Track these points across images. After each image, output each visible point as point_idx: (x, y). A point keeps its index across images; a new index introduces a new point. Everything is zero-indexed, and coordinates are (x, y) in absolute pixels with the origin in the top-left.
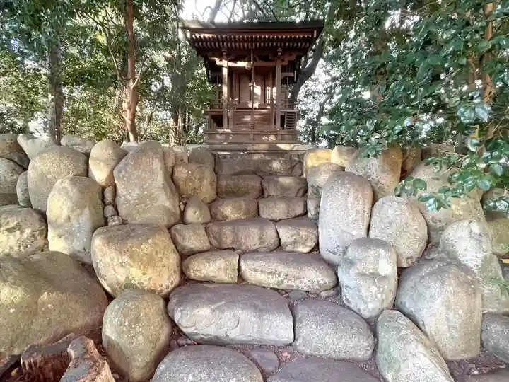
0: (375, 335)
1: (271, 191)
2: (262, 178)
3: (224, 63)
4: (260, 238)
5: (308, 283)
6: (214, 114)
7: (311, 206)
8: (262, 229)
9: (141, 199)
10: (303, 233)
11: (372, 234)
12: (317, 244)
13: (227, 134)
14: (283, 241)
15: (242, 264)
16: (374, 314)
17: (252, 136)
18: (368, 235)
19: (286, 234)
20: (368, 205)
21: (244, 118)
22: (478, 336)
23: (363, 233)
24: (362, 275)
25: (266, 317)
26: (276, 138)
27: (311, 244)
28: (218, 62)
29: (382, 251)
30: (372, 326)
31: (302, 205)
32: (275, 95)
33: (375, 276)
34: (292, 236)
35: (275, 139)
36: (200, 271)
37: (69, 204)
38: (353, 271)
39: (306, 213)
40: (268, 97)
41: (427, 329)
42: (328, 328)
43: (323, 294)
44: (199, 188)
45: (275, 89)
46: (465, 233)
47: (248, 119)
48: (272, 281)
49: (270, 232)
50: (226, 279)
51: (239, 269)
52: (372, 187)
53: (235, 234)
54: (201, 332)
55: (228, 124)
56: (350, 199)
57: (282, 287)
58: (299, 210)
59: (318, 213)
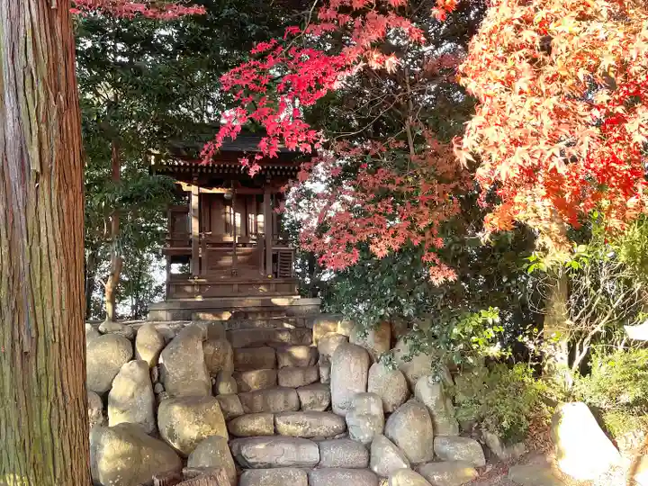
0: (369, 452)
1: (285, 362)
2: (276, 350)
3: (194, 189)
4: (285, 402)
5: (326, 429)
6: (175, 253)
7: (323, 372)
8: (286, 395)
9: (186, 376)
10: (319, 395)
11: (369, 391)
12: (330, 405)
13: (200, 285)
14: (303, 403)
15: (277, 419)
16: (369, 441)
17: (236, 287)
18: (367, 391)
19: (306, 398)
20: (365, 369)
21: (220, 260)
22: (431, 447)
23: (363, 390)
24: (360, 416)
25: (302, 446)
26: (268, 288)
27: (325, 403)
28: (185, 187)
29: (372, 399)
30: (368, 448)
31: (315, 372)
32: (261, 224)
33: (369, 416)
34: (311, 398)
35: (266, 290)
36: (247, 427)
37: (134, 384)
38: (355, 414)
39: (319, 379)
40: (252, 228)
41: (400, 445)
42: (340, 449)
43: (337, 436)
44: (223, 364)
45: (261, 218)
46: (425, 383)
47: (227, 261)
48: (299, 430)
49: (293, 397)
50: (267, 431)
51: (275, 424)
52: (369, 354)
53: (264, 399)
54: (259, 461)
55: (200, 269)
56: (352, 365)
57: (308, 433)
58: (314, 378)
59: (329, 379)
